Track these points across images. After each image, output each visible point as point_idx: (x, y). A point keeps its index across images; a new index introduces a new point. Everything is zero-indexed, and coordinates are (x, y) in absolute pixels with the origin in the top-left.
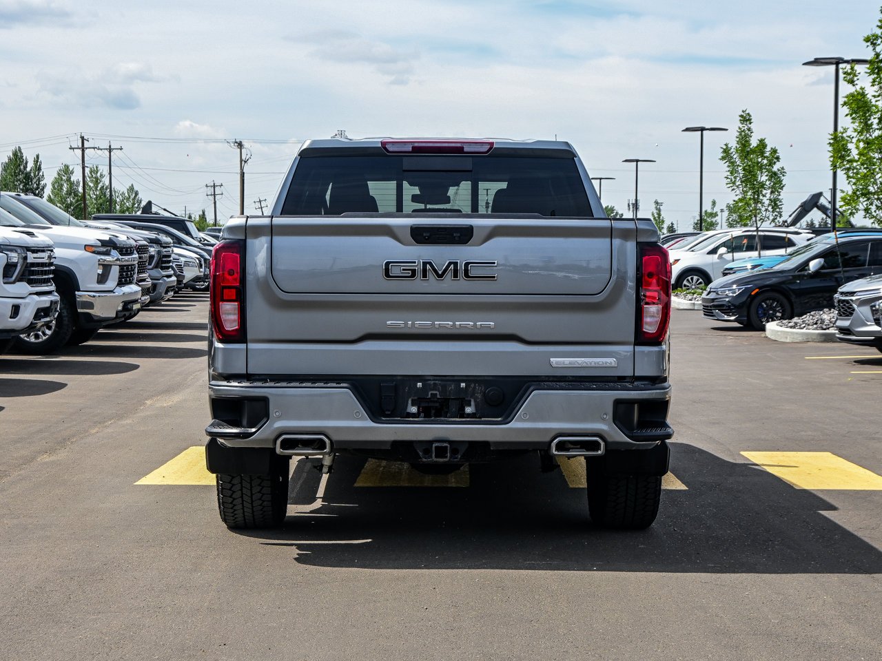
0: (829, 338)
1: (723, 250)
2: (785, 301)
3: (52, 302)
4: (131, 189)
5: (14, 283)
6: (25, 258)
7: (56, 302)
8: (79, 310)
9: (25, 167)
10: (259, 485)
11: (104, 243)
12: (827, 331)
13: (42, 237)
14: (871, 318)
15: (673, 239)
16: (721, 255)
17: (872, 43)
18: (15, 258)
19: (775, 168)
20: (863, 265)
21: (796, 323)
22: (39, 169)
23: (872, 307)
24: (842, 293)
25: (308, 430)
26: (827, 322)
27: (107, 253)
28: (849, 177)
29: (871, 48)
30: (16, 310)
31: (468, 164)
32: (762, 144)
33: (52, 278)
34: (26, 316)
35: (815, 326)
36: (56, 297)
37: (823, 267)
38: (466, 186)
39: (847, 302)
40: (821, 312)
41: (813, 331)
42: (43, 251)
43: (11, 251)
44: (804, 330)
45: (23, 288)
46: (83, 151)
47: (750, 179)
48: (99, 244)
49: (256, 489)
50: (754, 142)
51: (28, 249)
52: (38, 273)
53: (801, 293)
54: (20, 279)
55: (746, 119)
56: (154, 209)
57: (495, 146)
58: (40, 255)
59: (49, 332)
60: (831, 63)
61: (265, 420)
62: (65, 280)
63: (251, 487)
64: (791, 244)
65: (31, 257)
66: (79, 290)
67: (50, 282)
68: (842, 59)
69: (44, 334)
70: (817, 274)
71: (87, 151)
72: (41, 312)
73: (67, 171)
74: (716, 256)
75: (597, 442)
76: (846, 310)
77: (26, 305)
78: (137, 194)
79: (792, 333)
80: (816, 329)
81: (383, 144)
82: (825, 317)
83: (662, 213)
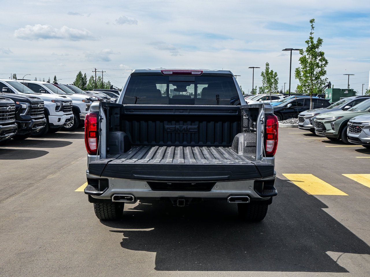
0: (294, 127)
1: (261, 100)
2: (280, 115)
3: (71, 117)
4: (109, 82)
5: (59, 111)
6: (62, 104)
7: (72, 117)
8: (81, 119)
9: (82, 76)
10: (110, 206)
11: (88, 99)
12: (293, 125)
13: (68, 98)
14: (310, 123)
15: (246, 96)
16: (260, 101)
17: (308, 43)
18: (59, 104)
19: (276, 78)
20: (302, 105)
21: (284, 122)
22: (86, 77)
23: (310, 119)
24: (301, 115)
25: (126, 192)
26: (293, 122)
27: (89, 102)
28: (300, 81)
29: (307, 44)
30: (59, 120)
31: (193, 79)
32: (272, 71)
33: (72, 110)
34: (63, 121)
35: (290, 123)
36: (73, 115)
37: (291, 106)
38: (192, 86)
39: (302, 118)
40: (291, 119)
41: (290, 125)
42: (68, 102)
43: (58, 102)
44: (287, 124)
45: (62, 113)
46: (96, 72)
47: (269, 81)
48: (87, 100)
49: (109, 207)
50: (270, 71)
51: (63, 102)
52: (66, 108)
53: (285, 113)
54: (61, 110)
55: (267, 65)
56: (113, 87)
57: (203, 72)
58: (67, 103)
59: (72, 125)
60: (290, 50)
61: (107, 188)
62: (76, 110)
63: (107, 207)
64: (279, 98)
65: (64, 104)
66: (80, 113)
67: (71, 111)
68: (293, 49)
69: (71, 125)
70: (290, 108)
71: (97, 72)
72: (67, 120)
73: (92, 77)
74: (259, 101)
75: (247, 198)
76: (302, 120)
77: (62, 118)
78: (110, 83)
79: (284, 125)
80: (290, 124)
81: (162, 71)
82: (292, 120)
83: (242, 89)
